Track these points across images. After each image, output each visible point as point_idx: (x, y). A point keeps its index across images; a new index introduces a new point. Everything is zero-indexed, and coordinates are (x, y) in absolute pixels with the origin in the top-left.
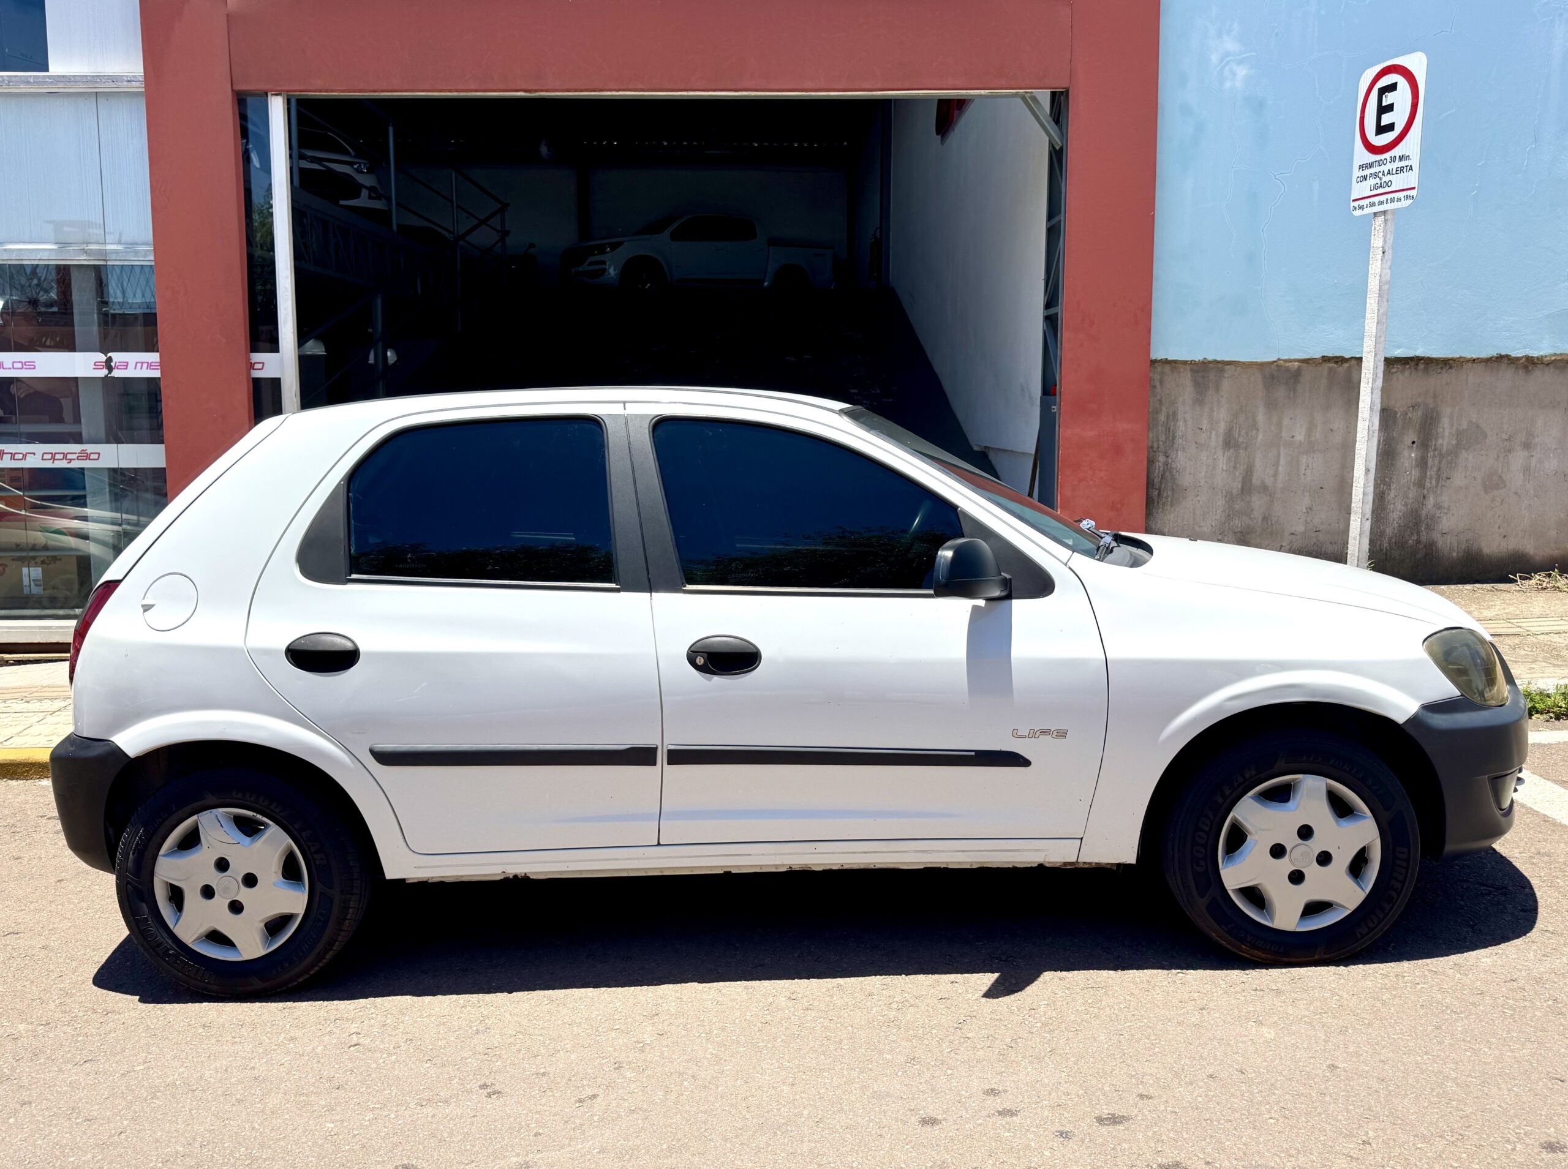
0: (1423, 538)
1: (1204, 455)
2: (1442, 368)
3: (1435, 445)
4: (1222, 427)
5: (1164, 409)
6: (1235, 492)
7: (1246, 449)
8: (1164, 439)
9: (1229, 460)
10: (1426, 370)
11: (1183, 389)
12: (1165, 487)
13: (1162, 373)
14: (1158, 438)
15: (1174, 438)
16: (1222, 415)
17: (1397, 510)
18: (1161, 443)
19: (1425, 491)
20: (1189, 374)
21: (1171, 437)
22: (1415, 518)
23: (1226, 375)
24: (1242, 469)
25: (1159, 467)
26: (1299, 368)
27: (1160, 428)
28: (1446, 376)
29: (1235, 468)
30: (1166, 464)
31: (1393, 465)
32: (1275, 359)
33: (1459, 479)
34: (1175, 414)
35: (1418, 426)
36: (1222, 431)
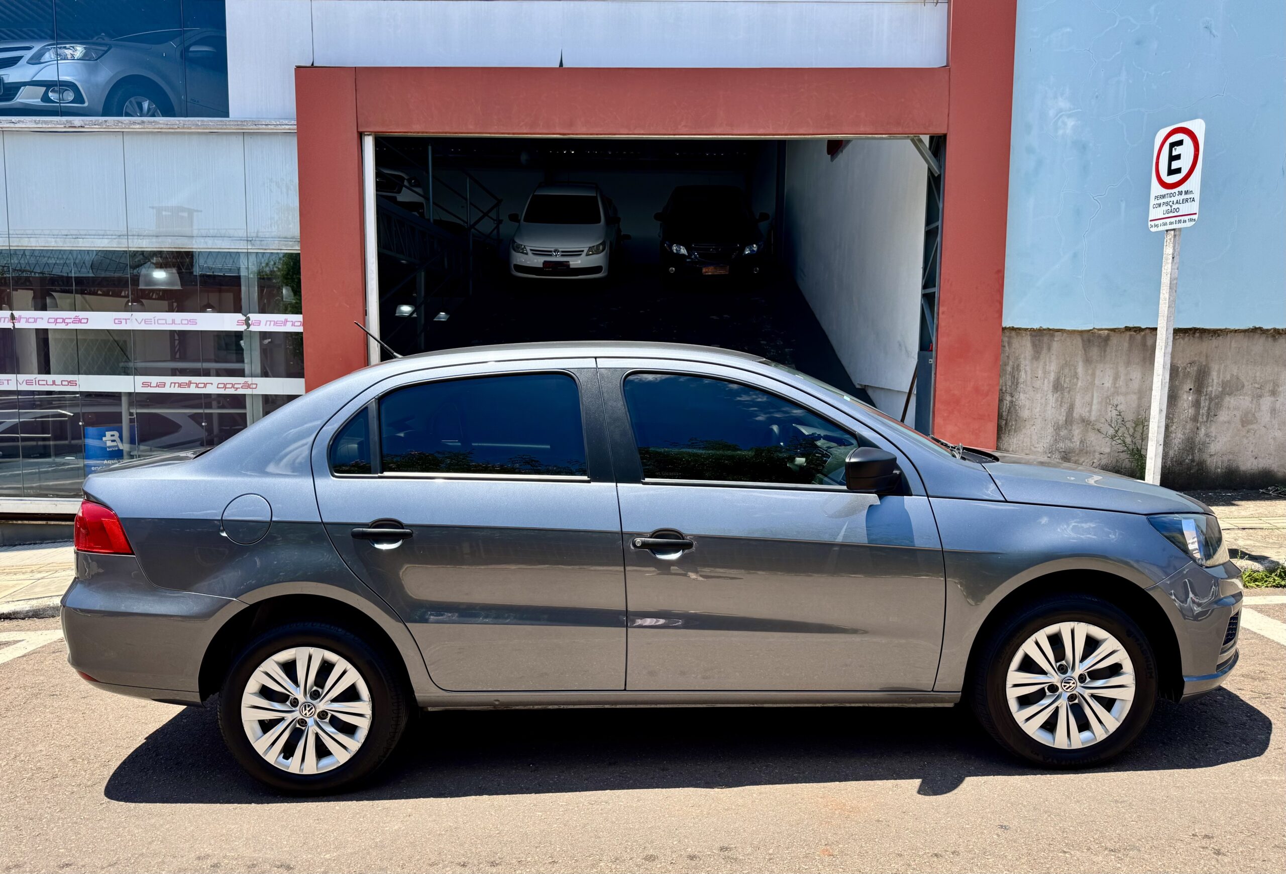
0: (1197, 458)
1: (1039, 396)
2: (1212, 336)
3: (1206, 391)
4: (1052, 377)
5: (1011, 363)
6: (1060, 423)
7: (1069, 392)
8: (1010, 384)
9: (1057, 400)
10: (1201, 338)
11: (1024, 348)
12: (1011, 419)
13: (1010, 337)
14: (1006, 383)
15: (1017, 383)
16: (1053, 367)
17: (1178, 438)
18: (1008, 387)
19: (1199, 425)
20: (1029, 338)
21: (1016, 383)
22: (1191, 444)
23: (1056, 339)
24: (1065, 406)
25: (1007, 404)
26: (1108, 334)
27: (1007, 376)
28: (1215, 342)
29: (1061, 406)
30: (1012, 402)
31: (1175, 405)
32: (1091, 328)
33: (1223, 416)
34: (1018, 366)
35: (1194, 377)
36: (1052, 379)
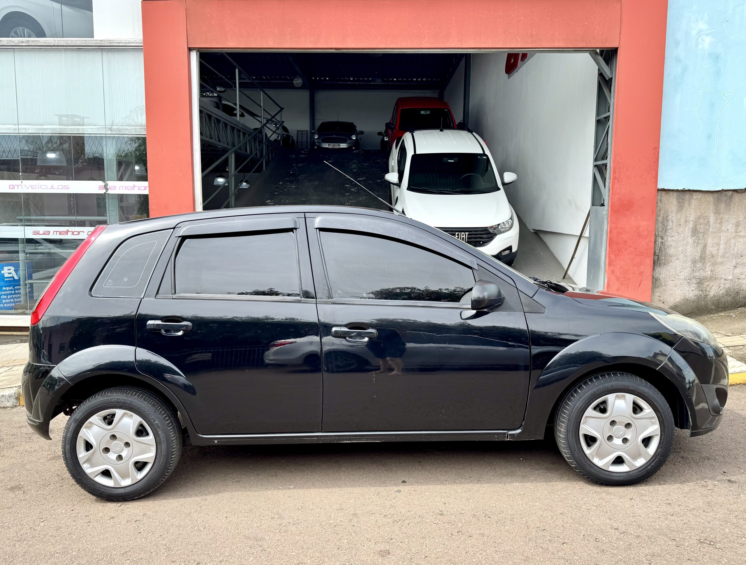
1: (681, 238)
5: (662, 214)
6: (696, 258)
7: (703, 236)
8: (661, 230)
9: (694, 242)
11: (671, 204)
12: (661, 255)
13: (661, 196)
14: (658, 229)
15: (666, 229)
16: (692, 218)
18: (659, 232)
20: (675, 196)
23: (694, 197)
24: (701, 246)
25: (659, 245)
26: (732, 194)
27: (659, 224)
29: (697, 246)
30: (662, 243)
32: (721, 189)
34: (667, 217)
36: (691, 226)
